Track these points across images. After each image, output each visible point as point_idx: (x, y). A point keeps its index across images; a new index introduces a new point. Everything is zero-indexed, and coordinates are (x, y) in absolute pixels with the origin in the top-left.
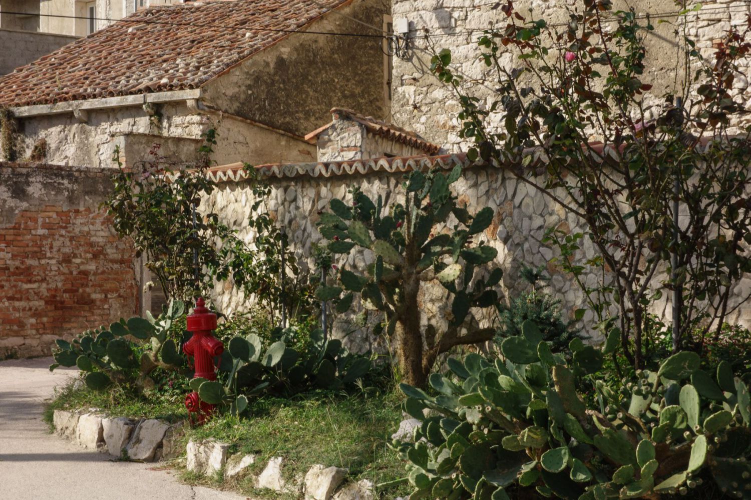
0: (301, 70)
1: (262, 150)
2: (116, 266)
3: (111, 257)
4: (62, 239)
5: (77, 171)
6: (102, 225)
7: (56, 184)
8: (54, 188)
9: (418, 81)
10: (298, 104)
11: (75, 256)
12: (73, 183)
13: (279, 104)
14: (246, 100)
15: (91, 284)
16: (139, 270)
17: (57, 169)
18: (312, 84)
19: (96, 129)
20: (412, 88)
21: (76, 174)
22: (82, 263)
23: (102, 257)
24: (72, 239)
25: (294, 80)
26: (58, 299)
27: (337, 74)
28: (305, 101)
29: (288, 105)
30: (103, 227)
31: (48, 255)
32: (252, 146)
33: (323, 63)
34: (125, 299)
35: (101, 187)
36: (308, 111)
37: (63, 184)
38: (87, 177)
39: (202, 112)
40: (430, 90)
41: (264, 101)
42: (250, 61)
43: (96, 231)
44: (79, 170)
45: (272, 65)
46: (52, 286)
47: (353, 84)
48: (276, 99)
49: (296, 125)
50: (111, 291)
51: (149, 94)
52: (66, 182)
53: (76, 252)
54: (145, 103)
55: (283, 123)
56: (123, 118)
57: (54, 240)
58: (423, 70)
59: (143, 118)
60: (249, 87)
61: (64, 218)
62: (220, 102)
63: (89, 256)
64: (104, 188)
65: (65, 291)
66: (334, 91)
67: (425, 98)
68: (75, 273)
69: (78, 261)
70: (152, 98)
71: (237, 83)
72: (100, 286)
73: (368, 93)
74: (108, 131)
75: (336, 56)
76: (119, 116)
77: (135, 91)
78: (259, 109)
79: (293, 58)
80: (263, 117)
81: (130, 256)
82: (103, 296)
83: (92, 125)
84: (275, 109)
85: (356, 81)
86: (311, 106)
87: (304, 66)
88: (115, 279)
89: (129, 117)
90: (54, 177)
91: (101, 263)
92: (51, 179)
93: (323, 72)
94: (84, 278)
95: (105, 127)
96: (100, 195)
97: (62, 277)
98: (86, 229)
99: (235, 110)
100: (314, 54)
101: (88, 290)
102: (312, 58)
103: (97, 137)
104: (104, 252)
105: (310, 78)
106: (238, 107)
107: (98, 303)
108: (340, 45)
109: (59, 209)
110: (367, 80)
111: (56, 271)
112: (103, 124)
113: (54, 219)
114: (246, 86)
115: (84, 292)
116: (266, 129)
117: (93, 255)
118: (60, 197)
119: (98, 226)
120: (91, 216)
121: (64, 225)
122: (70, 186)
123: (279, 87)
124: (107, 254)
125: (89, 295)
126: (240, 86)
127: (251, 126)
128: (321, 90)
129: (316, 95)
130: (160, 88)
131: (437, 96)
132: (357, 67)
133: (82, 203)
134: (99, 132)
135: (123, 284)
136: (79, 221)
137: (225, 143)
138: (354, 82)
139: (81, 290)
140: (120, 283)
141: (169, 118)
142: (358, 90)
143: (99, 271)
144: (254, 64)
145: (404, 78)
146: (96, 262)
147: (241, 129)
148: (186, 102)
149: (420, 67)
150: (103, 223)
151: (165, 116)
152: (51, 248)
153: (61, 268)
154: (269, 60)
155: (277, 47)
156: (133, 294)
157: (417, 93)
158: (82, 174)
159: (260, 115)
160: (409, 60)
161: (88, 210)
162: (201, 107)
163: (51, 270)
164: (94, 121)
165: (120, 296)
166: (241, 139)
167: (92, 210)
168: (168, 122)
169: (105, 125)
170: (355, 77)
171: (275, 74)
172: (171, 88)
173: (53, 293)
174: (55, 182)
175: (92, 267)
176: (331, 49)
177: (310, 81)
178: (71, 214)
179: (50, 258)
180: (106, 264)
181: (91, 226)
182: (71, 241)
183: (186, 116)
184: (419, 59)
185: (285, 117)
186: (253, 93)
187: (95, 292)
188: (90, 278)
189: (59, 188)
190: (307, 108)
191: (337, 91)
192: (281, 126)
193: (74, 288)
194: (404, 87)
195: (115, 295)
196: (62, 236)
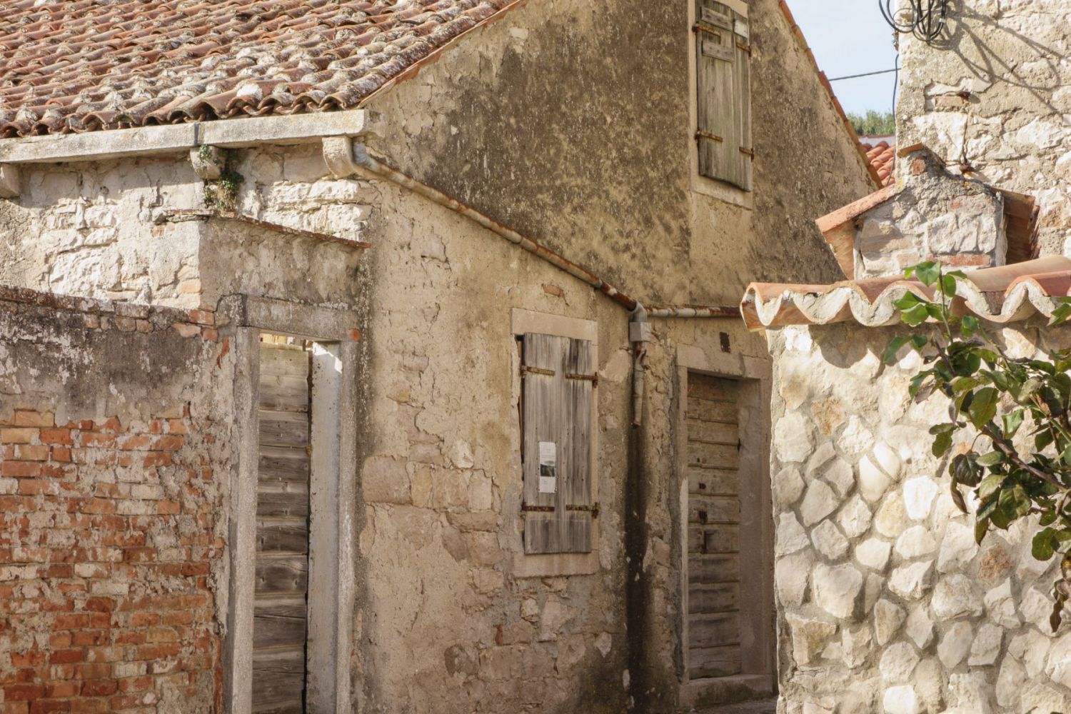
0: (548, 88)
1: (475, 280)
2: (175, 583)
3: (163, 557)
4: (50, 506)
5: (91, 311)
6: (145, 467)
7: (41, 348)
8: (38, 359)
9: (977, 101)
10: (542, 171)
11: (82, 558)
12: (83, 347)
13: (508, 166)
14: (446, 148)
15: (116, 634)
16: (227, 595)
17: (44, 304)
18: (567, 122)
19: (41, 215)
20: (958, 119)
21: (89, 320)
22: (98, 576)
23: (143, 557)
24: (74, 506)
25: (535, 110)
26: (38, 681)
27: (611, 104)
28: (555, 164)
29: (523, 170)
30: (147, 474)
31: (18, 553)
32: (456, 267)
33: (586, 73)
34: (192, 675)
35: (145, 361)
36: (559, 189)
37: (58, 348)
38: (115, 330)
39: (360, 172)
40: (1013, 123)
41: (481, 157)
42: (455, 52)
43: (132, 483)
44: (96, 311)
45: (496, 67)
46: (25, 644)
47: (637, 131)
48: (502, 152)
49: (538, 222)
50: (163, 653)
51: (209, 123)
52: (65, 341)
53: (84, 543)
54: (197, 146)
55: (514, 215)
56: (124, 186)
57: (32, 508)
58: (990, 72)
59: (183, 187)
60: (453, 117)
61: (56, 446)
62: (396, 149)
63: (115, 554)
64: (154, 363)
65: (56, 658)
66: (606, 145)
67: (996, 145)
68: (79, 604)
69: (85, 569)
70: (219, 132)
71: (429, 104)
72: (138, 640)
73: (663, 155)
74: (77, 219)
75: (608, 60)
76: (111, 180)
77: (164, 116)
78: (471, 175)
79: (535, 55)
80: (477, 196)
81: (206, 555)
82: (144, 667)
83: (31, 205)
84: (500, 177)
85: (643, 126)
86: (565, 179)
87: (553, 76)
88: (171, 620)
89: (143, 185)
90: (37, 327)
91: (141, 575)
92: (32, 333)
93: (586, 96)
94: (100, 619)
95: (71, 208)
96: (143, 383)
97: (50, 619)
98: (108, 478)
99: (426, 174)
100: (570, 50)
101: (109, 652)
102: (567, 60)
103: (45, 236)
104: (149, 544)
105: (563, 107)
106: (432, 166)
107: (131, 689)
108: (615, 35)
109: (46, 421)
110: (662, 123)
111: (35, 600)
112: (62, 201)
113: (35, 448)
114: (447, 115)
115: (100, 658)
116: (485, 227)
117: (124, 552)
118: (50, 386)
119: (137, 471)
120: (121, 440)
121: (56, 465)
122: (74, 354)
123: (508, 125)
124: (155, 550)
125: (111, 667)
126: (435, 113)
127: (456, 217)
128: (582, 140)
129: (575, 152)
130: (239, 109)
131: (1033, 140)
132: (644, 92)
133: (101, 405)
134: (51, 223)
135: (188, 636)
136: (92, 455)
137: (405, 255)
138: (639, 127)
139: (92, 655)
140: (181, 632)
141: (260, 187)
142: (645, 149)
143: (137, 599)
144: (462, 60)
145: (932, 92)
146: (130, 573)
147: (436, 223)
148: (320, 145)
149: (982, 64)
150: (148, 462)
151: (250, 183)
152: (24, 532)
153: (48, 592)
154: (491, 54)
155: (505, 25)
156: (209, 660)
157: (973, 131)
158: (104, 319)
159: (473, 191)
160: (950, 44)
161: (115, 424)
162: (362, 157)
163: (23, 598)
164: (37, 193)
165: (181, 668)
166: (436, 248)
167: (125, 424)
168: (257, 198)
169: (68, 204)
170: (641, 116)
171: (501, 91)
172: (271, 107)
173: (25, 665)
174: (39, 341)
175: (118, 587)
176: (602, 44)
177: (564, 114)
178: (73, 433)
179: (22, 563)
180: (152, 577)
181: (120, 470)
182: (71, 512)
183: (312, 182)
184: (978, 42)
185: (518, 201)
186: (459, 134)
187: (125, 659)
188: (114, 619)
189: (47, 359)
190: (558, 183)
191: (610, 145)
192: (510, 222)
193: (77, 649)
194: (934, 114)
195: (171, 664)
196: (50, 497)
